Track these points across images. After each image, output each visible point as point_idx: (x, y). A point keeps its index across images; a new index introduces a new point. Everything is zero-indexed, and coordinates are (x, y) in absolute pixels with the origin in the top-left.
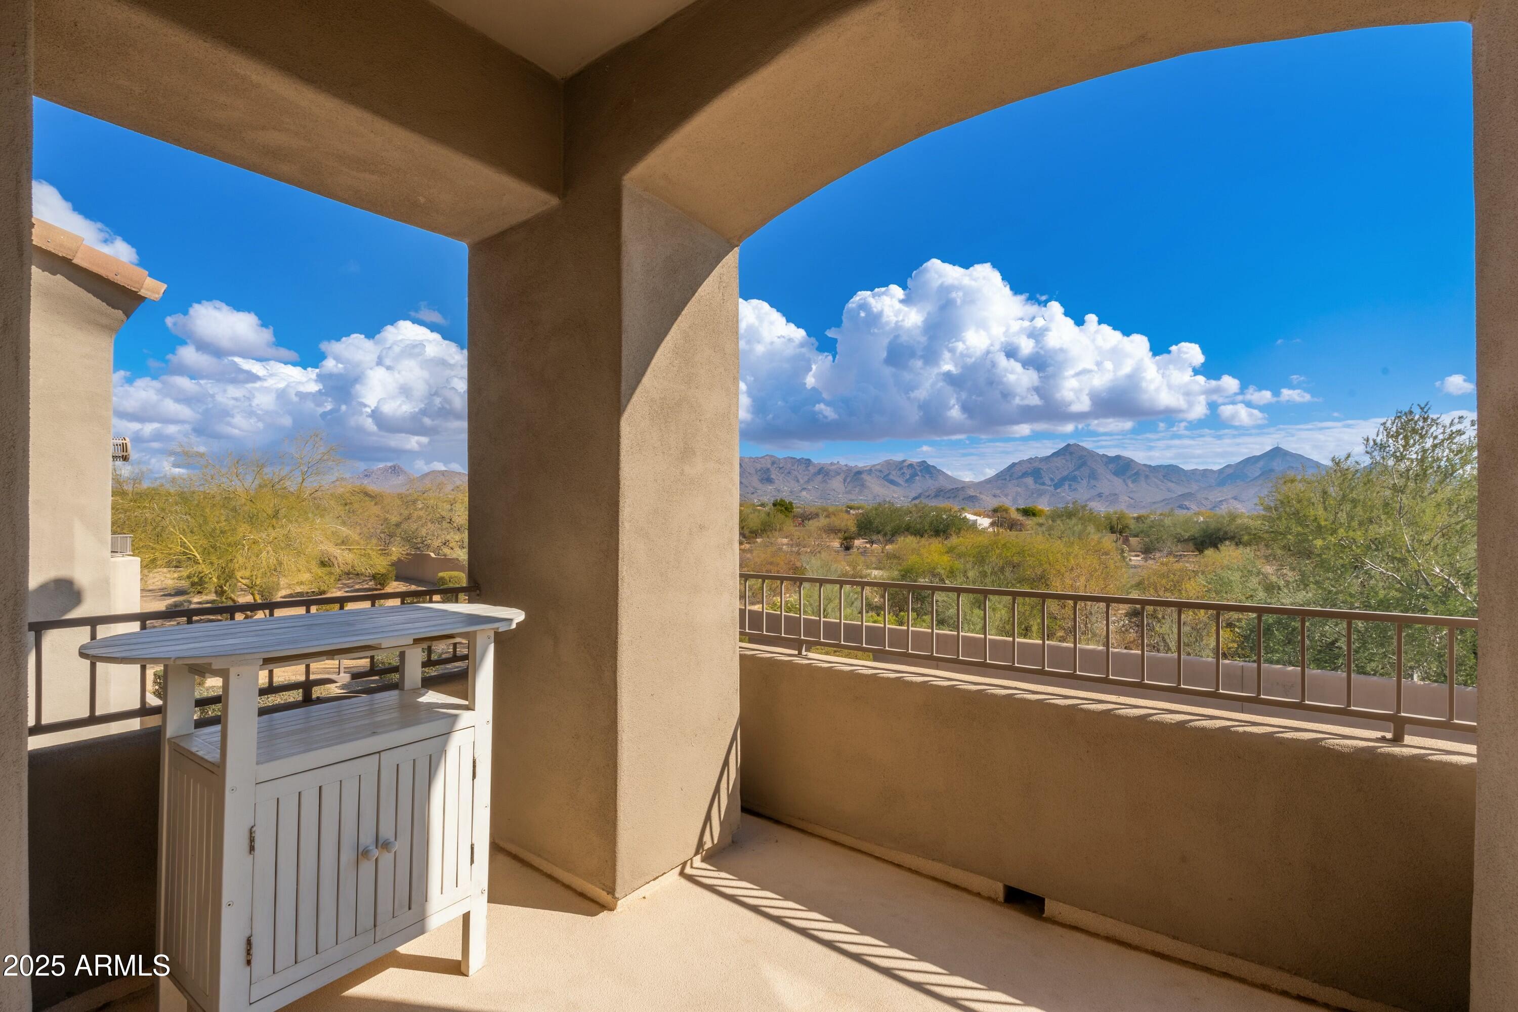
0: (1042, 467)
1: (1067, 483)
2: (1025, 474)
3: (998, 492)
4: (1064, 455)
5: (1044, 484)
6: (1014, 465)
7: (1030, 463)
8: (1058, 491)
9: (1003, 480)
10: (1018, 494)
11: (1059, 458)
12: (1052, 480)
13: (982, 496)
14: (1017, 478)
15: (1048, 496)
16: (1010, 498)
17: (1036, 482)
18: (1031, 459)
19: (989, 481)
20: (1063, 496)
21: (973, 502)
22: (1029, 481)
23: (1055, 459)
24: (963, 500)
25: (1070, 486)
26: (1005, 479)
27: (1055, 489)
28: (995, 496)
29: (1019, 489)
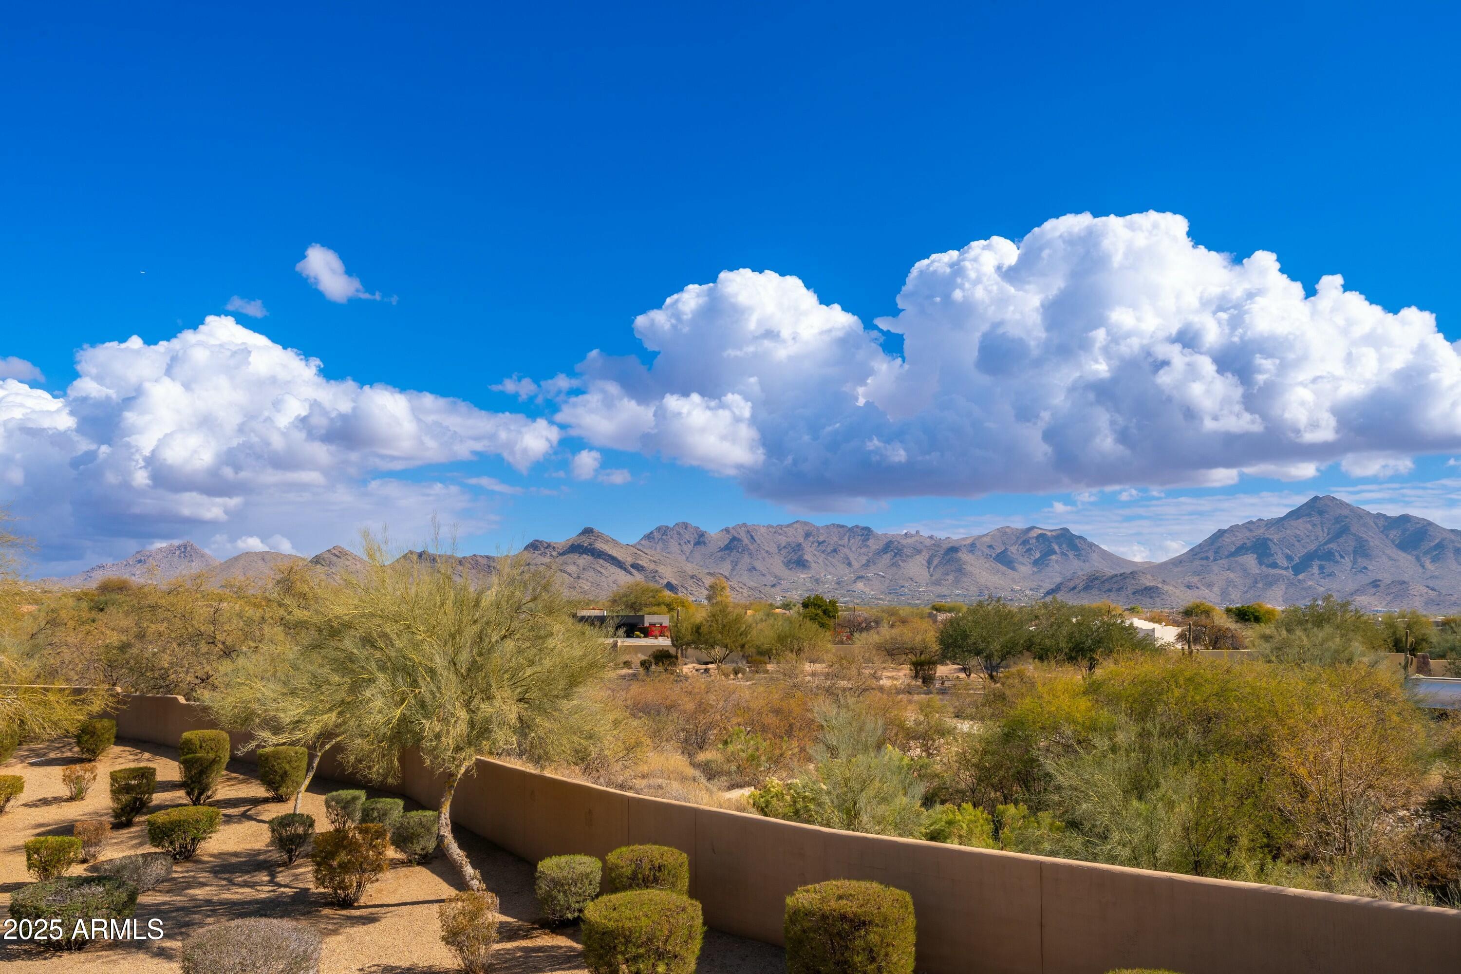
0: (1271, 537)
1: (1316, 564)
2: (1241, 550)
3: (1195, 580)
4: (1309, 515)
5: (1274, 565)
6: (1221, 533)
7: (1250, 530)
8: (1301, 577)
9: (1202, 559)
10: (1229, 582)
11: (1300, 520)
12: (1289, 558)
13: (1166, 588)
14: (1227, 557)
15: (1283, 587)
16: (1216, 589)
17: (1261, 563)
18: (1251, 522)
19: (1178, 562)
20: (1310, 587)
21: (1151, 597)
22: (1250, 560)
23: (1294, 523)
24: (1134, 593)
25: (1321, 568)
26: (1207, 558)
27: (1296, 574)
28: (1189, 587)
29: (1232, 575)
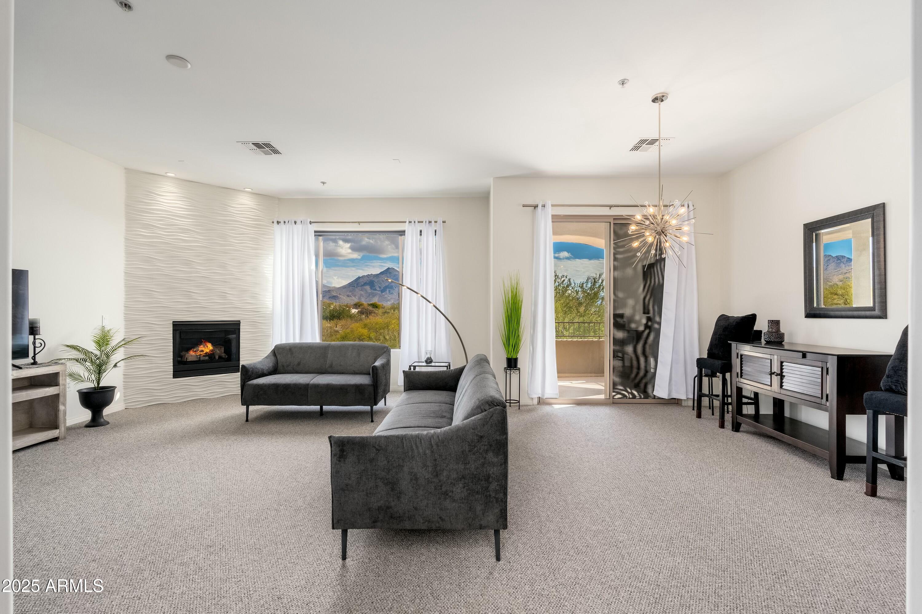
0: (375, 280)
1: (388, 290)
2: (365, 284)
3: (350, 293)
4: (386, 274)
5: (376, 290)
6: (359, 278)
7: (368, 278)
8: (383, 294)
9: (353, 286)
10: (361, 295)
11: (384, 275)
12: (380, 287)
13: (340, 296)
14: (361, 286)
15: (378, 297)
16: (357, 297)
17: (371, 289)
18: (369, 275)
19: (344, 287)
20: (386, 297)
21: (335, 299)
22: (368, 288)
23: (382, 276)
24: (329, 298)
25: (389, 291)
26: (354, 286)
27: (382, 293)
28: (348, 296)
29: (362, 292)
